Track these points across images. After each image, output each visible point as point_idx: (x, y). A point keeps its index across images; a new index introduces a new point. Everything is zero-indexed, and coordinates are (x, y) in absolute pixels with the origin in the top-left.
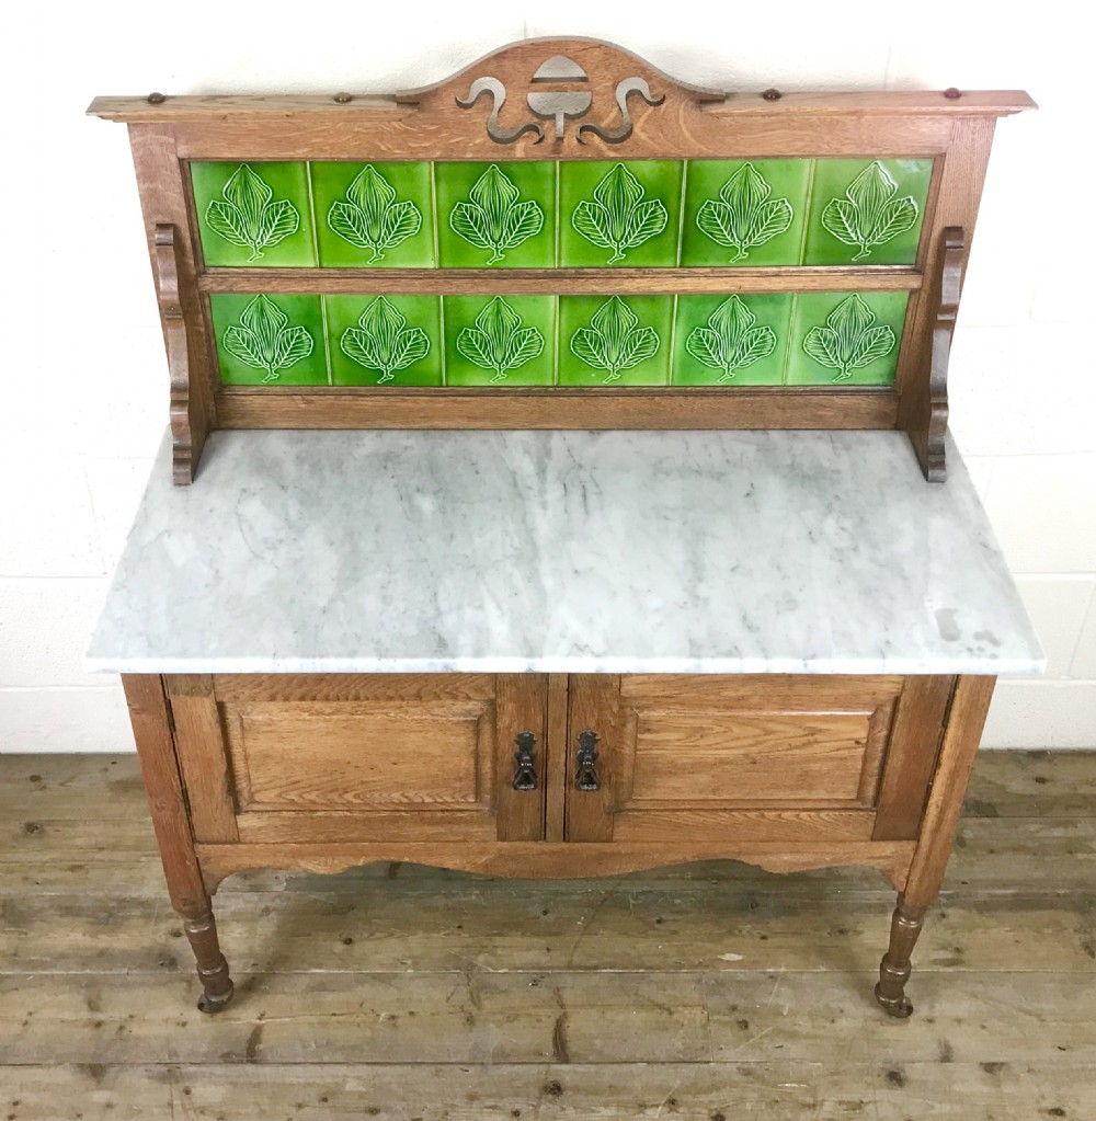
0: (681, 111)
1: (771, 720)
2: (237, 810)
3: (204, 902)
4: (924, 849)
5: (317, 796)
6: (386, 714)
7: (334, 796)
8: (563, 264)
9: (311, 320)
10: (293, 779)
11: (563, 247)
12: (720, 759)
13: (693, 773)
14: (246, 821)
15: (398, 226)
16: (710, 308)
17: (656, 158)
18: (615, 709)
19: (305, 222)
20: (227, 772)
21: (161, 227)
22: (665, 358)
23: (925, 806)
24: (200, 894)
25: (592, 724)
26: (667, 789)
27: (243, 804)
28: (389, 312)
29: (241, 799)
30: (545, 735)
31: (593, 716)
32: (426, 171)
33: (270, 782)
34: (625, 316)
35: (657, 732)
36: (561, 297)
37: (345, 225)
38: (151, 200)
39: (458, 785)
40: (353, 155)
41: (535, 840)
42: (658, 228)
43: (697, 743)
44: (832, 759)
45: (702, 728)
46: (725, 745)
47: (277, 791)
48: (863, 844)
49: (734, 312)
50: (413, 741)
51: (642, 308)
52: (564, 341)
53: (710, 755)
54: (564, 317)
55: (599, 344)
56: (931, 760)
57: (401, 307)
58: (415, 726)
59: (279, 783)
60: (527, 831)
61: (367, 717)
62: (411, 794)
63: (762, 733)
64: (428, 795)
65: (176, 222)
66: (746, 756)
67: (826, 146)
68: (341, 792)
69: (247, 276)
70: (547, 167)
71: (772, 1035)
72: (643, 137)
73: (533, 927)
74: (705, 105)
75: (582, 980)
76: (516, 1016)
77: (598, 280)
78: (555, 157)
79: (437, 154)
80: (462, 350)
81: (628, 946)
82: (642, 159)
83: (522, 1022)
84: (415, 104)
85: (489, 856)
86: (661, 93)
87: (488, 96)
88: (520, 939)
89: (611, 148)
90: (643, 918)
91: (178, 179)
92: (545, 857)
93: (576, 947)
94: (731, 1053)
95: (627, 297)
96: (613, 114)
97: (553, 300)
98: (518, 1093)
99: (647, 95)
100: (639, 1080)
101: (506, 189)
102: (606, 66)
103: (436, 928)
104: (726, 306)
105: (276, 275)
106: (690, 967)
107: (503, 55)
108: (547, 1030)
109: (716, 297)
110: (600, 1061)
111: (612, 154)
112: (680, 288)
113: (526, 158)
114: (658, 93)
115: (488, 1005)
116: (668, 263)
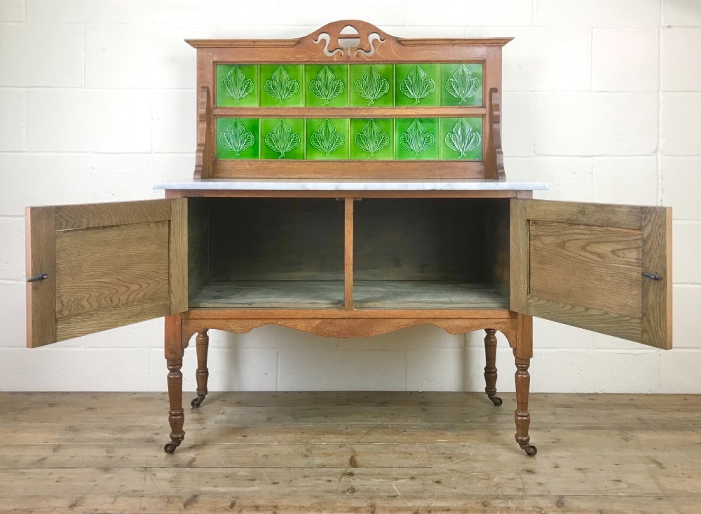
0: (391, 44)
3: (180, 352)
4: (520, 317)
8: (352, 106)
9: (254, 129)
11: (351, 99)
15: (290, 90)
16: (407, 124)
17: (384, 62)
19: (256, 87)
21: (203, 88)
22: (392, 147)
24: (179, 346)
28: (285, 126)
32: (302, 67)
34: (376, 128)
36: (351, 119)
37: (271, 90)
38: (201, 77)
40: (276, 60)
42: (386, 91)
51: (382, 124)
52: (352, 139)
54: (352, 128)
55: (366, 140)
57: (289, 123)
65: (208, 86)
69: (232, 108)
70: (345, 67)
71: (464, 461)
72: (379, 53)
73: (340, 433)
74: (399, 41)
75: (364, 446)
76: (330, 455)
77: (364, 110)
78: (348, 61)
79: (306, 60)
80: (313, 143)
81: (388, 437)
82: (379, 62)
83: (333, 456)
84: (299, 42)
85: (318, 321)
86: (384, 36)
87: (324, 41)
88: (332, 436)
89: (367, 57)
90: (396, 431)
91: (212, 70)
92: (344, 322)
93: (362, 437)
94: (443, 465)
95: (376, 119)
96: (368, 45)
97: (348, 120)
98: (330, 475)
99: (379, 40)
100: (395, 472)
101: (330, 76)
102: (364, 28)
103: (290, 433)
104: (414, 124)
105: (244, 108)
106: (421, 443)
107: (329, 25)
108: (347, 458)
109: (410, 119)
110: (374, 467)
111: (368, 60)
112: (395, 113)
113: (337, 62)
114: (383, 37)
115: (316, 452)
116: (391, 106)
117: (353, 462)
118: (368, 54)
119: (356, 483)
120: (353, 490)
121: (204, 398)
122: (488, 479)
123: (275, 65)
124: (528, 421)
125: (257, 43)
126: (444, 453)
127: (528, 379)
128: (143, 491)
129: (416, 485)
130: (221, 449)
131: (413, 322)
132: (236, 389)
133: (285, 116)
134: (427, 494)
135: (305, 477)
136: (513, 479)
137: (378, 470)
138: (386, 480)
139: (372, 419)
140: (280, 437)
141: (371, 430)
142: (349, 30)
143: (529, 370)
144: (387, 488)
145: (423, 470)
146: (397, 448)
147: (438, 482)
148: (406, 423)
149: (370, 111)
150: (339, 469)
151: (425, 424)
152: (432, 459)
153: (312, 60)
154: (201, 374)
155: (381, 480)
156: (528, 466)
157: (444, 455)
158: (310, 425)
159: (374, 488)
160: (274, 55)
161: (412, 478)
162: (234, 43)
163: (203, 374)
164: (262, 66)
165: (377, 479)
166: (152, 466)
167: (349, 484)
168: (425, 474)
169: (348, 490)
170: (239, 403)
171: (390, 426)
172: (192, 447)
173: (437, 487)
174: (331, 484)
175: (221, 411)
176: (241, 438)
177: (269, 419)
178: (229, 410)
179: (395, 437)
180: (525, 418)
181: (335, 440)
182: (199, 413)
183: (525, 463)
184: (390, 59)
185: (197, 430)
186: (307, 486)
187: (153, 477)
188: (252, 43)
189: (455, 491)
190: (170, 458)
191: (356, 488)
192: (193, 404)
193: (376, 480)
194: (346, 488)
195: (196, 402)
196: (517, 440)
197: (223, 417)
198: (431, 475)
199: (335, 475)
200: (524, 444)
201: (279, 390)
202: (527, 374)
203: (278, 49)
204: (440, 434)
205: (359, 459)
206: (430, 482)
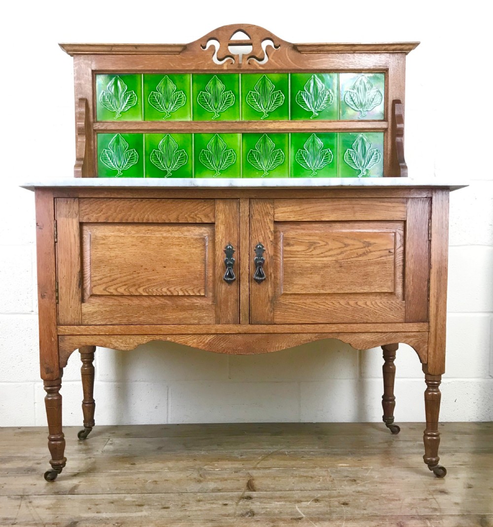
0: (287, 51)
1: (347, 236)
2: (82, 300)
3: (58, 371)
4: (432, 329)
5: (125, 290)
6: (161, 234)
7: (132, 290)
8: (243, 119)
9: (138, 146)
10: (113, 277)
11: (243, 112)
12: (325, 264)
13: (311, 274)
14: (87, 308)
15: (177, 102)
16: (304, 139)
17: (279, 70)
18: (272, 229)
19: (139, 100)
20: (79, 272)
21: (81, 99)
22: (287, 165)
23: (429, 296)
24: (56, 364)
25: (261, 240)
26: (300, 284)
27: (86, 297)
28: (172, 142)
29: (85, 294)
30: (239, 247)
31: (262, 234)
32: (189, 78)
33: (101, 279)
34: (270, 143)
35: (293, 245)
36: (243, 134)
37: (155, 102)
38: (78, 88)
39: (195, 282)
40: (160, 69)
41: (235, 323)
42: (281, 103)
43: (314, 253)
44: (378, 263)
45: (315, 243)
46: (327, 254)
47: (104, 286)
48: (401, 325)
49: (314, 142)
50: (175, 251)
51: (277, 139)
52: (244, 156)
53: (318, 261)
54: (244, 143)
55: (259, 157)
56: (426, 264)
57: (176, 140)
58: (176, 241)
59: (105, 280)
60: (230, 317)
61: (152, 235)
62: (172, 289)
63: (343, 246)
64: (181, 289)
65: (87, 98)
66: (336, 261)
67: (343, 65)
68: (136, 287)
69: (113, 122)
70: (236, 76)
71: (369, 483)
72: (273, 61)
73: (235, 459)
74: (295, 47)
75: (262, 471)
76: (226, 480)
77: (257, 124)
78: (239, 70)
79: (193, 68)
80: (201, 160)
81: (286, 463)
82: (273, 71)
83: (229, 481)
84: (185, 48)
85: (212, 337)
86: (279, 43)
87: (212, 47)
88: (227, 462)
89: (261, 66)
90: (294, 456)
91: (90, 78)
92: (240, 337)
93: (258, 463)
94: (347, 488)
95: (271, 134)
96: (261, 52)
97: (239, 136)
98: (226, 499)
99: (273, 47)
100: (297, 495)
101: (220, 86)
102: (256, 34)
103: (182, 460)
104: (310, 140)
105: (126, 122)
106: (321, 467)
107: (218, 30)
108: (243, 483)
109: (305, 134)
110: (274, 490)
111: (261, 68)
112: (291, 128)
113: (228, 70)
114: (277, 44)
115: (209, 477)
116: (286, 119)
117: (250, 486)
118: (261, 63)
119: (255, 506)
120: (252, 514)
121: (91, 431)
122: (399, 500)
123: (161, 74)
124: (438, 441)
125: (139, 49)
126: (347, 477)
127: (439, 396)
128: (16, 519)
129: (321, 507)
130: (107, 476)
131: (316, 337)
132: (126, 422)
133: (171, 130)
134: (334, 516)
135: (199, 501)
136: (426, 499)
137: (278, 494)
138: (288, 503)
139: (267, 447)
140: (170, 464)
141: (268, 456)
142: (240, 36)
143: (440, 387)
144: (289, 511)
145: (327, 493)
146: (295, 473)
147: (345, 504)
148: (303, 450)
149: (264, 124)
150: (236, 493)
151: (322, 450)
152: (335, 481)
153: (200, 68)
154: (87, 405)
155: (282, 503)
156: (439, 487)
157: (348, 478)
158: (203, 453)
159: (276, 511)
160: (158, 63)
161: (317, 500)
162: (114, 49)
163: (89, 406)
164: (146, 76)
165: (278, 502)
166: (29, 494)
167: (248, 507)
168: (330, 496)
169: (247, 513)
170: (128, 435)
171: (287, 453)
172: (75, 475)
173: (344, 508)
174: (228, 507)
175: (109, 442)
176: (128, 465)
177: (160, 449)
178: (117, 441)
179: (293, 463)
180: (435, 438)
181: (230, 466)
182: (86, 444)
183: (435, 484)
184: (285, 67)
185: (82, 459)
186: (201, 510)
187: (29, 504)
188: (134, 49)
189: (365, 512)
190: (51, 485)
191: (256, 511)
192: (79, 436)
193: (276, 503)
194: (244, 512)
195: (82, 434)
196: (426, 461)
197: (111, 447)
198: (336, 497)
199: (232, 498)
200: (432, 465)
201: (170, 423)
202: (438, 391)
203: (163, 57)
204: (341, 459)
205: (256, 483)
206: (336, 503)
